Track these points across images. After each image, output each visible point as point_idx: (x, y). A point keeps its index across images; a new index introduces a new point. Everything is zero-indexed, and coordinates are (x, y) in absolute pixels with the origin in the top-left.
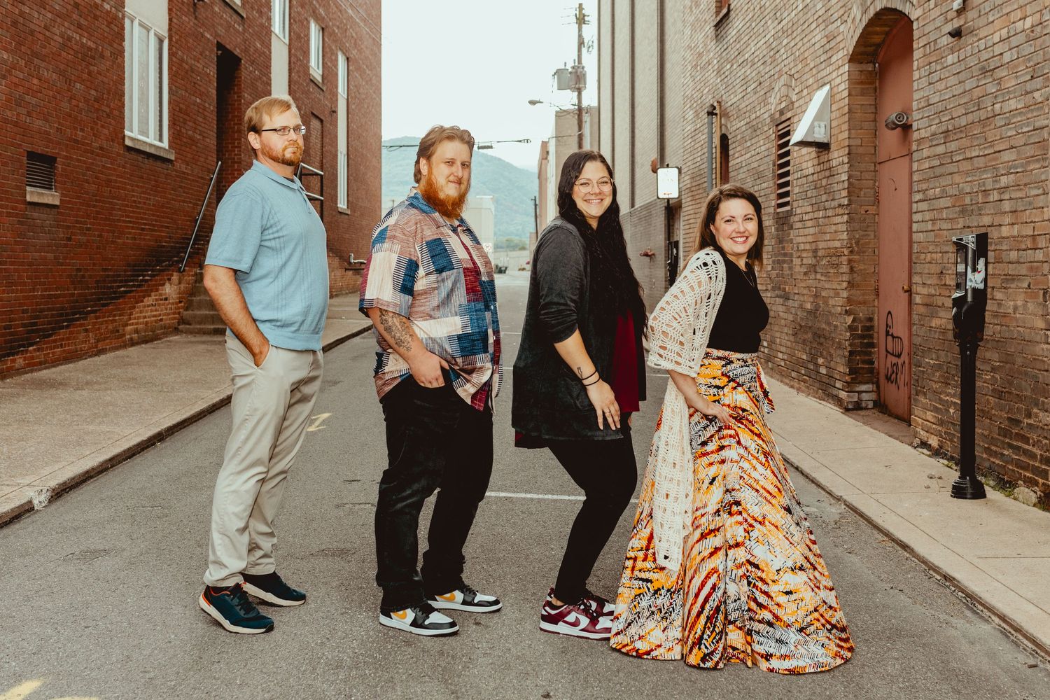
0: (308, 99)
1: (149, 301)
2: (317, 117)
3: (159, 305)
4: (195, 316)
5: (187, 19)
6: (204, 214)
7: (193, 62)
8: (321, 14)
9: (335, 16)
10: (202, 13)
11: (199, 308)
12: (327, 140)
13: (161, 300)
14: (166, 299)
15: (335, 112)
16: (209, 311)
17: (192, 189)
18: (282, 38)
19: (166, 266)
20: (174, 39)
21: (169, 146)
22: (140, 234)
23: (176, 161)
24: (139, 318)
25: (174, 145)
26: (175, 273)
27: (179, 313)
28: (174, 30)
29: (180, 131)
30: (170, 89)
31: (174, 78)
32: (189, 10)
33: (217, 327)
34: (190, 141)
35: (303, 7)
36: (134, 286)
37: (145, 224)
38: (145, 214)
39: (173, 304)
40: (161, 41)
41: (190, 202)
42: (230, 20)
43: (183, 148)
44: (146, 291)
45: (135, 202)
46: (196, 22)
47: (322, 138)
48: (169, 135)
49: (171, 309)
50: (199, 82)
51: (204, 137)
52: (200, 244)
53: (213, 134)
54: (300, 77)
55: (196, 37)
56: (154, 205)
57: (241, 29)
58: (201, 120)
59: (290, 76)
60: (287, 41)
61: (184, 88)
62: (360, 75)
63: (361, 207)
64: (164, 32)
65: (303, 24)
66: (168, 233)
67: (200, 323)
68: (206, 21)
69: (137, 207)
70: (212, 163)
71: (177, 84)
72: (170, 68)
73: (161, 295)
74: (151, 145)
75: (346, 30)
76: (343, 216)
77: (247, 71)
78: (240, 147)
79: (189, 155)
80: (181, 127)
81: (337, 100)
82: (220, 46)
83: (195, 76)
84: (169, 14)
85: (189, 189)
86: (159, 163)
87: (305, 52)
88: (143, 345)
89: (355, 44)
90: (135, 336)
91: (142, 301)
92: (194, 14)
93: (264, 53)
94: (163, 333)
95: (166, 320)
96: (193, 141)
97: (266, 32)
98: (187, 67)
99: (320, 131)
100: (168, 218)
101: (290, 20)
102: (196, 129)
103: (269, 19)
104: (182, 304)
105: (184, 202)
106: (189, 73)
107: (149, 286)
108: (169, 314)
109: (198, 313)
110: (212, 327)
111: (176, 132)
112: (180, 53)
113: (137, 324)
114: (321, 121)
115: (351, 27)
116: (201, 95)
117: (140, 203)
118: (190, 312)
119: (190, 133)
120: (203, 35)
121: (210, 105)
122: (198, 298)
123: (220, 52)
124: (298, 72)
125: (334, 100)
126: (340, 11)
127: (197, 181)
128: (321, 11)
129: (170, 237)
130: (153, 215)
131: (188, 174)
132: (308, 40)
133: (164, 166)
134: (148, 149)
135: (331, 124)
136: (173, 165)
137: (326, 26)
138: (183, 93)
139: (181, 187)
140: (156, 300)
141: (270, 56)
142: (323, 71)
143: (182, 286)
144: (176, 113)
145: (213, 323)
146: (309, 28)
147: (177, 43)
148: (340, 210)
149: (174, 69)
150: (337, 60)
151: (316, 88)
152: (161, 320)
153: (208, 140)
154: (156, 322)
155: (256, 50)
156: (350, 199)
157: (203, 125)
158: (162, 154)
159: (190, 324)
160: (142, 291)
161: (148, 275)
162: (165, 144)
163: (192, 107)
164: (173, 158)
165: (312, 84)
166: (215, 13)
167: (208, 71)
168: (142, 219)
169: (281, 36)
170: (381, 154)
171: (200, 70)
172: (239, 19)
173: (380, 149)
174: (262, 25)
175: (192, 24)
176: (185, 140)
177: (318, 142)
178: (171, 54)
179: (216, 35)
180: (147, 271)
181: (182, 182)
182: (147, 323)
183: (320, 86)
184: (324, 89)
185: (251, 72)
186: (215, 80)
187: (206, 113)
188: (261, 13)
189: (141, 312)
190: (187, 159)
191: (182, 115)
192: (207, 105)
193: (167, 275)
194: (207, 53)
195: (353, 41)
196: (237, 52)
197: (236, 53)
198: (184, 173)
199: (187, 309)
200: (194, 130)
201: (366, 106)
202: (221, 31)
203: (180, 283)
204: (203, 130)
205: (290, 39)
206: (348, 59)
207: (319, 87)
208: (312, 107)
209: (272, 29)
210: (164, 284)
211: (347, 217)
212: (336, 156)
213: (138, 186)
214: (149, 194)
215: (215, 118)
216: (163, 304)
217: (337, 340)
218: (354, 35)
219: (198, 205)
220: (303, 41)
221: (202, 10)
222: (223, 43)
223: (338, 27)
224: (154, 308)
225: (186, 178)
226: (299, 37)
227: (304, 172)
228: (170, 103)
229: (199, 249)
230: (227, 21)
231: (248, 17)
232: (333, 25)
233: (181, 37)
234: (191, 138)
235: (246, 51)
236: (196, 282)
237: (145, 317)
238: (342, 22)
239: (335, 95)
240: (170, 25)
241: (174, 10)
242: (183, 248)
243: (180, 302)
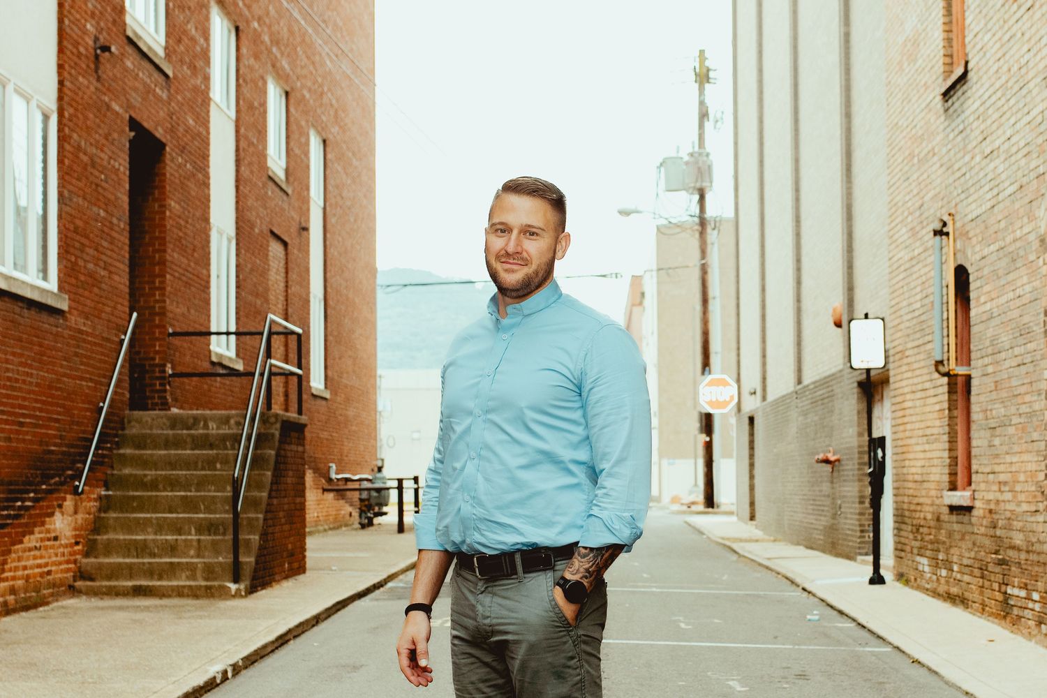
0: (266, 208)
1: (31, 541)
2: (278, 238)
3: (46, 548)
4: (100, 567)
5: (86, 82)
6: (112, 400)
7: (94, 151)
8: (283, 69)
9: (305, 72)
10: (107, 70)
11: (108, 553)
12: (293, 276)
13: (49, 539)
14: (56, 538)
15: (306, 229)
16: (124, 557)
17: (94, 359)
18: (225, 110)
19: (55, 484)
20: (66, 114)
21: (60, 288)
22: (18, 432)
23: (70, 312)
24: (16, 569)
25: (67, 287)
26: (69, 497)
27: (75, 562)
28: (66, 99)
29: (76, 263)
30: (60, 195)
31: (67, 177)
32: (88, 66)
33: (138, 583)
34: (90, 280)
35: (256, 57)
36: (8, 516)
37: (24, 415)
38: (24, 399)
39: (66, 546)
40: (46, 118)
41: (91, 380)
42: (148, 81)
43: (81, 291)
44: (26, 525)
45: (9, 379)
46: (99, 85)
47: (287, 273)
48: (60, 271)
49: (63, 555)
50: (103, 184)
51: (111, 272)
52: (106, 449)
53: (124, 268)
54: (252, 172)
55: (99, 111)
56: (38, 385)
57: (165, 96)
58: (105, 244)
59: (237, 171)
60: (233, 114)
61: (81, 193)
62: (344, 169)
63: (346, 386)
64: (52, 105)
65: (256, 85)
66: (58, 429)
67: (109, 578)
68: (113, 84)
69: (13, 389)
70: (123, 316)
71: (71, 188)
72: (60, 162)
73: (48, 531)
74: (33, 287)
75: (322, 94)
76: (319, 402)
77: (174, 164)
78: (164, 289)
79: (88, 302)
80: (77, 257)
81: (308, 210)
82: (134, 124)
83: (97, 173)
84: (59, 74)
85: (89, 358)
86: (44, 316)
87: (260, 132)
88: (24, 614)
89: (336, 116)
90: (11, 598)
91: (21, 542)
92: (96, 72)
93: (199, 134)
94: (52, 595)
95: (57, 572)
96: (95, 280)
97: (201, 100)
98: (85, 159)
99: (283, 262)
100: (57, 405)
101: (237, 80)
102: (99, 259)
103: (207, 79)
104: (79, 547)
105: (82, 379)
106: (89, 168)
107: (30, 517)
108: (60, 563)
109: (107, 560)
110: (130, 584)
111: (69, 265)
112: (75, 136)
113: (14, 578)
114: (285, 244)
115: (329, 90)
116: (108, 203)
117: (17, 380)
118: (92, 560)
119: (90, 266)
120: (108, 107)
121: (119, 220)
122: (105, 537)
123: (133, 134)
124: (250, 164)
125: (305, 212)
126: (313, 63)
127: (101, 346)
128: (285, 64)
129: (61, 437)
130: (36, 401)
131: (87, 334)
132: (264, 113)
133: (52, 320)
134: (28, 294)
135: (299, 250)
136: (65, 319)
137: (292, 88)
138: (80, 201)
139: (76, 354)
140: (42, 540)
141: (208, 139)
142: (288, 163)
143: (80, 516)
144: (69, 235)
145: (131, 577)
146: (265, 92)
147: (70, 120)
148: (315, 393)
149: (67, 162)
150: (307, 144)
151: (277, 190)
152: (49, 573)
153: (116, 278)
154: (42, 575)
155: (188, 130)
156: (330, 373)
157: (109, 253)
158: (50, 302)
159: (92, 579)
160: (20, 525)
161: (30, 499)
162: (52, 285)
163: (92, 223)
164: (64, 306)
165: (270, 184)
166: (126, 70)
167: (117, 165)
168: (21, 407)
169: (224, 106)
170: (375, 298)
171: (105, 163)
172: (161, 79)
173: (374, 291)
174: (196, 89)
175: (92, 89)
176: (82, 278)
177: (281, 277)
178: (62, 139)
179: (129, 106)
180: (28, 492)
181: (78, 347)
182: (27, 578)
183: (284, 186)
184: (290, 192)
185: (180, 166)
186: (127, 179)
187: (114, 234)
188: (193, 68)
189: (19, 559)
190: (86, 309)
191: (78, 238)
192: (115, 221)
193: (57, 499)
194: (115, 135)
195: (332, 113)
196: (159, 133)
197: (158, 135)
198: (81, 332)
199: (87, 554)
200: (96, 261)
201: (352, 220)
202: (136, 99)
203: (76, 512)
204: (110, 261)
205: (238, 111)
206: (324, 141)
207: (281, 189)
208: (271, 223)
209: (211, 95)
210: (52, 515)
211: (324, 403)
212: (308, 301)
213: (14, 354)
214: (30, 366)
215: (127, 241)
216: (52, 547)
217: (338, 603)
218: (334, 102)
219: (101, 384)
220: (257, 112)
221: (108, 66)
222: (138, 118)
223: (310, 90)
224: (37, 553)
225: (84, 341)
226: (251, 107)
227: (275, 329)
228: (60, 217)
229: (103, 456)
230: (145, 84)
231: (175, 77)
232: (303, 86)
233: (76, 110)
234: (91, 275)
235: (172, 131)
236: (100, 510)
237: (25, 568)
238: (315, 82)
239: (305, 200)
240: (60, 91)
241: (67, 66)
242: (80, 454)
243: (77, 543)
